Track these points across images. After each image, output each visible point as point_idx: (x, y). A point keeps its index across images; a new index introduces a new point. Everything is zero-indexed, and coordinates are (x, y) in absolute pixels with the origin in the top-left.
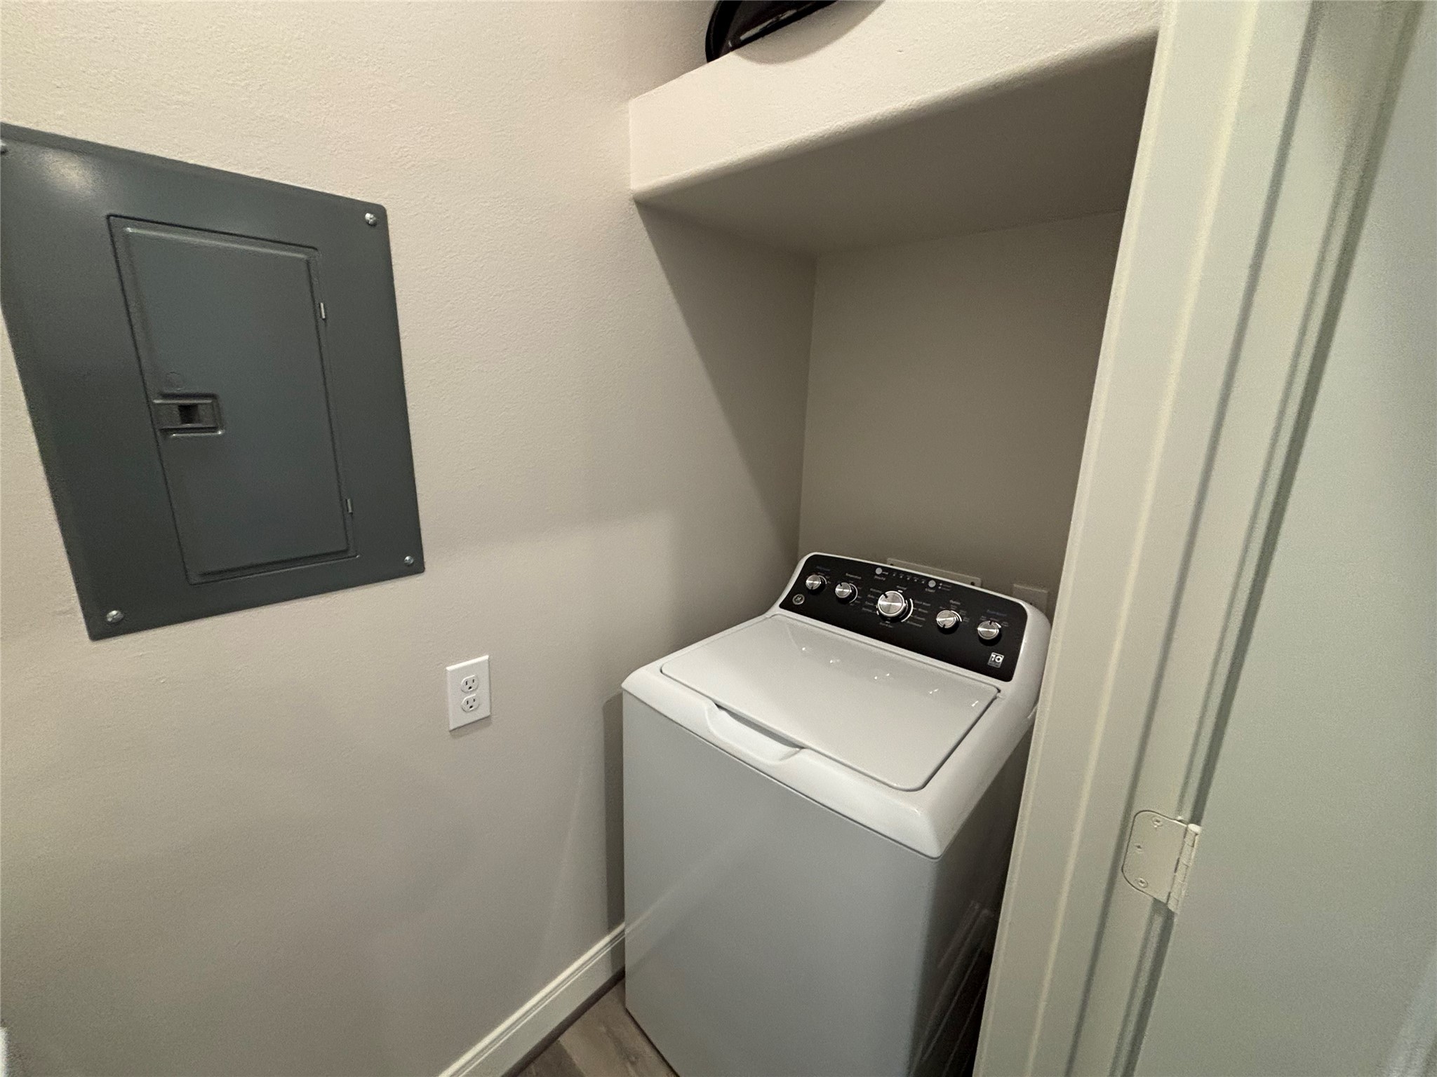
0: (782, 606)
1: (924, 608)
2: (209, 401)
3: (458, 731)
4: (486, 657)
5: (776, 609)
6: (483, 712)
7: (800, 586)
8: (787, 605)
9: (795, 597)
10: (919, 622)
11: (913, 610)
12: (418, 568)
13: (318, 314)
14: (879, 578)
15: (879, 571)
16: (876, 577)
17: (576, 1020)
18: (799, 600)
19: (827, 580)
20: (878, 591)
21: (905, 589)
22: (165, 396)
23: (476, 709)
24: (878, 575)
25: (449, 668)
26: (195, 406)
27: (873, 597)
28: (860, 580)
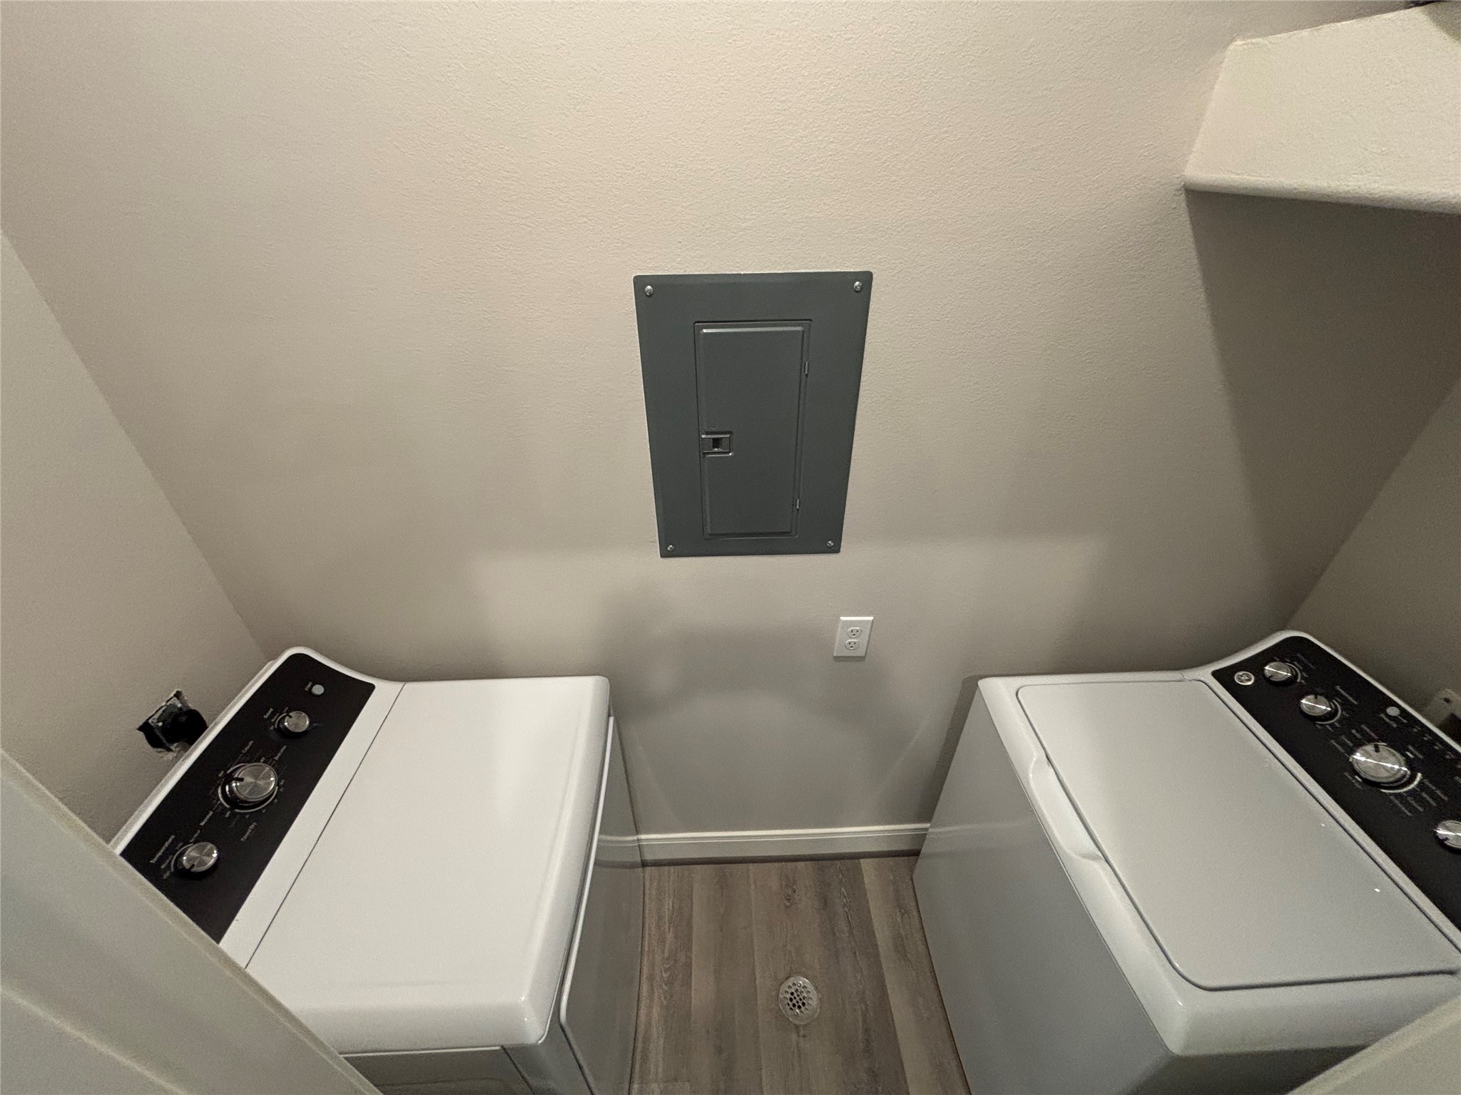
0: (1216, 674)
1: (1432, 794)
2: (728, 436)
3: (838, 659)
4: (871, 618)
5: (1205, 673)
6: (861, 653)
7: (1254, 665)
8: (1224, 677)
9: (1240, 673)
10: (1412, 809)
11: (1414, 789)
12: (836, 550)
13: (803, 370)
14: (1388, 720)
15: (1392, 711)
16: (1382, 715)
17: (876, 857)
18: (1246, 680)
19: (1303, 678)
20: (1373, 735)
21: (1421, 757)
22: (707, 433)
23: (854, 649)
24: (1389, 717)
25: (843, 618)
26: (721, 438)
27: (1358, 736)
28: (1356, 706)
